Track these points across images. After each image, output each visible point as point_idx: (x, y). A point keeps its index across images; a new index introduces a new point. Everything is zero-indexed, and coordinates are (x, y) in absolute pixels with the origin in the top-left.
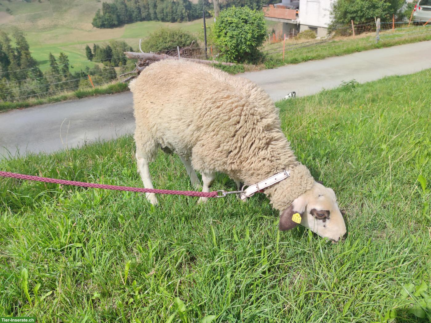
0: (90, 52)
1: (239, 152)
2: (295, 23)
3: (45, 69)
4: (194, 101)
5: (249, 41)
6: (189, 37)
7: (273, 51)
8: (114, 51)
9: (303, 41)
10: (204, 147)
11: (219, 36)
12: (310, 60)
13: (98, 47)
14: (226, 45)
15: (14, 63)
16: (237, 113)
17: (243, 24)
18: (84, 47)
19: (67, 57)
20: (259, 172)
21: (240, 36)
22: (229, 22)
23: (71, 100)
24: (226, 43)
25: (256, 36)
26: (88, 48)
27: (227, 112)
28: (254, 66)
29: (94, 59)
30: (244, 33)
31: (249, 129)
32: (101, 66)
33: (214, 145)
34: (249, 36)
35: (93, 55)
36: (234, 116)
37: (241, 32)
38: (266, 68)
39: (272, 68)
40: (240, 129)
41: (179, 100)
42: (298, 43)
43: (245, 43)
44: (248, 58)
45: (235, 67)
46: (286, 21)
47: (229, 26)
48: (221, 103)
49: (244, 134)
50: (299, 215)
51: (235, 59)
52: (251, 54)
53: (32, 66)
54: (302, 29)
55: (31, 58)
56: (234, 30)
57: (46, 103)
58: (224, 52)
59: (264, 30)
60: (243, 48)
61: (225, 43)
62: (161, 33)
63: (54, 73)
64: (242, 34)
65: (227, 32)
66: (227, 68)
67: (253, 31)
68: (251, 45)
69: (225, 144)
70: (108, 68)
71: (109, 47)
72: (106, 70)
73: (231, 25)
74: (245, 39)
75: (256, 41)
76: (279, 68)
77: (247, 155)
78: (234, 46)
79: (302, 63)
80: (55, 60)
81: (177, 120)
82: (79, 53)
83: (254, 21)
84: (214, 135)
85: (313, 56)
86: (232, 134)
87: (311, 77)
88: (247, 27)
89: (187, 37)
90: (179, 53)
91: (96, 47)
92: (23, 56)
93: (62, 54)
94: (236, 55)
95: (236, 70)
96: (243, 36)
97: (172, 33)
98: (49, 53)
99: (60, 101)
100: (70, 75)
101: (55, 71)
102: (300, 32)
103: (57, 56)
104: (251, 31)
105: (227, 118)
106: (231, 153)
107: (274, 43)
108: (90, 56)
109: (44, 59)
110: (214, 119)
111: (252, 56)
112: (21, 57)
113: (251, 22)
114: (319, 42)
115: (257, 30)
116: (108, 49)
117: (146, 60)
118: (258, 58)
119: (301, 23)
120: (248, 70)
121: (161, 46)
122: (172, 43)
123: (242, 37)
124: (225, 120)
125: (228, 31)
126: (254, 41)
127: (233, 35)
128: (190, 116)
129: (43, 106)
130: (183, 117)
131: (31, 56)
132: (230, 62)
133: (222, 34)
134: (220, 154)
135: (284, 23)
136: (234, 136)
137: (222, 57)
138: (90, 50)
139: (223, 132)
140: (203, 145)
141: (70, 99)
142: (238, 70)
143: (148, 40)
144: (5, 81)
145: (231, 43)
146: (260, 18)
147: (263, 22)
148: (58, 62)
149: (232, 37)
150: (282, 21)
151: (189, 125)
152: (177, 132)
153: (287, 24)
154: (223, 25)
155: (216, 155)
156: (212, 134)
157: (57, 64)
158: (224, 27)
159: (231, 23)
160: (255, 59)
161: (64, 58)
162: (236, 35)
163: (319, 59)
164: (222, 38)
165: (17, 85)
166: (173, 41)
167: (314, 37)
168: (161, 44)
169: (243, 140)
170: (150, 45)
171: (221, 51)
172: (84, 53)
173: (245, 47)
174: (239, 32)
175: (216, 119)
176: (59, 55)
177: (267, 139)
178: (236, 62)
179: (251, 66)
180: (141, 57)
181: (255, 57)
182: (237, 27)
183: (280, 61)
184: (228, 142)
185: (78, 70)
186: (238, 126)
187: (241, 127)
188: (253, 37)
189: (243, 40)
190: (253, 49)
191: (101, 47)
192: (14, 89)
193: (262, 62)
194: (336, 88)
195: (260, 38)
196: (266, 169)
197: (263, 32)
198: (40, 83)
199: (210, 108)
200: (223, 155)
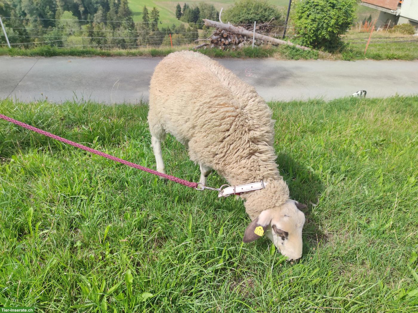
0: (180, 11)
1: (224, 156)
2: (394, 14)
3: (138, 20)
4: (195, 100)
5: (331, 27)
6: (273, 12)
7: (359, 41)
8: (201, 13)
9: (397, 35)
10: (197, 144)
11: (300, 18)
12: (396, 59)
13: (188, 7)
14: (306, 27)
15: (113, 10)
16: (229, 122)
17: (329, 8)
18: (176, 5)
19: (158, 13)
20: (238, 177)
21: (323, 20)
22: (315, 4)
23: (146, 57)
24: (306, 25)
25: (340, 23)
26: (179, 7)
27: (219, 119)
28: (330, 54)
29: (182, 18)
30: (328, 18)
31: (237, 138)
32: (187, 25)
33: (204, 144)
34: (333, 22)
35: (181, 13)
36: (225, 124)
37: (325, 16)
38: (342, 59)
39: (349, 60)
40: (227, 137)
41: (183, 96)
42: (391, 36)
43: (327, 29)
44: (326, 45)
45: (309, 52)
46: (384, 10)
47: (314, 8)
48: (216, 109)
49: (231, 142)
50: (262, 228)
51: (311, 43)
52: (330, 41)
53: (127, 16)
54: (401, 22)
55: (128, 8)
56: (318, 13)
57: (124, 56)
58: (302, 35)
59: (351, 18)
60: (323, 33)
61: (304, 25)
62: (246, 3)
63: (144, 26)
64: (325, 19)
65: (310, 14)
66: (300, 51)
67: (338, 17)
68: (333, 32)
69: (212, 146)
70: (192, 28)
71: (198, 9)
72: (189, 30)
73: (317, 7)
74: (327, 24)
75: (338, 28)
76: (357, 61)
77: (230, 161)
78: (313, 30)
79: (384, 61)
80: (148, 14)
81: (177, 114)
82: (170, 10)
83: (342, 7)
84: (205, 136)
85: (400, 55)
86: (221, 139)
87: (390, 78)
88: (332, 12)
89: (271, 11)
90: (255, 28)
91: (186, 7)
92: (122, 5)
93: (154, 8)
94: (313, 40)
95: (309, 55)
96: (326, 21)
97: (257, 5)
98: (144, 6)
99: (136, 56)
100: (158, 29)
101: (145, 24)
102: (398, 24)
103: (150, 9)
104: (336, 17)
105: (218, 124)
106: (218, 155)
107: (363, 32)
108: (179, 15)
109: (138, 11)
110: (207, 122)
111: (331, 44)
112: (120, 5)
113: (338, 7)
114: (415, 39)
115: (343, 17)
116: (196, 10)
117: (222, 31)
118: (337, 47)
119: (400, 15)
120: (322, 58)
121: (243, 17)
122: (254, 15)
123: (324, 22)
124: (216, 126)
125: (312, 13)
126: (336, 28)
127: (315, 18)
128: (188, 114)
129: (121, 58)
130: (182, 113)
131: (128, 6)
132: (306, 46)
133: (305, 15)
134: (208, 153)
135: (382, 12)
136: (222, 141)
137: (299, 39)
138: (180, 8)
139: (213, 136)
140: (196, 142)
141: (145, 55)
142: (312, 56)
143: (232, 9)
144: (102, 26)
145: (312, 27)
146: (350, 5)
147: (352, 9)
148: (149, 16)
149: (314, 20)
150: (380, 9)
151: (186, 122)
152: (176, 125)
153: (385, 13)
154: (308, 6)
155: (204, 153)
156: (204, 134)
157: (148, 18)
158: (308, 9)
159: (317, 5)
160: (333, 48)
161: (155, 13)
162: (319, 19)
163: (406, 60)
164: (302, 20)
165: (112, 31)
166: (256, 14)
167: (412, 33)
168: (243, 15)
169: (230, 148)
170: (233, 14)
171: (299, 33)
172: (174, 11)
173: (325, 33)
174: (322, 16)
175: (209, 122)
176: (152, 9)
177: (250, 150)
178: (312, 47)
179: (327, 53)
180: (218, 26)
181: (333, 45)
182: (322, 10)
183: (360, 53)
184: (216, 146)
185: (165, 27)
186: (227, 134)
187: (229, 135)
188: (337, 23)
189: (325, 25)
190: (333, 36)
191: (190, 7)
192: (108, 34)
193: (340, 51)
194: (413, 96)
195: (344, 26)
196: (244, 176)
197: (349, 19)
198: (130, 33)
199: (206, 112)
200: (210, 155)
